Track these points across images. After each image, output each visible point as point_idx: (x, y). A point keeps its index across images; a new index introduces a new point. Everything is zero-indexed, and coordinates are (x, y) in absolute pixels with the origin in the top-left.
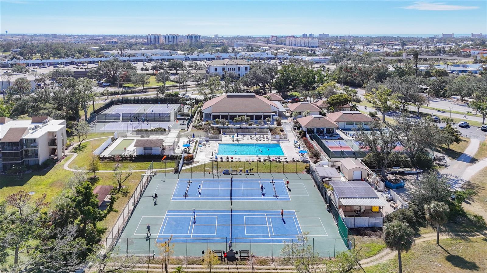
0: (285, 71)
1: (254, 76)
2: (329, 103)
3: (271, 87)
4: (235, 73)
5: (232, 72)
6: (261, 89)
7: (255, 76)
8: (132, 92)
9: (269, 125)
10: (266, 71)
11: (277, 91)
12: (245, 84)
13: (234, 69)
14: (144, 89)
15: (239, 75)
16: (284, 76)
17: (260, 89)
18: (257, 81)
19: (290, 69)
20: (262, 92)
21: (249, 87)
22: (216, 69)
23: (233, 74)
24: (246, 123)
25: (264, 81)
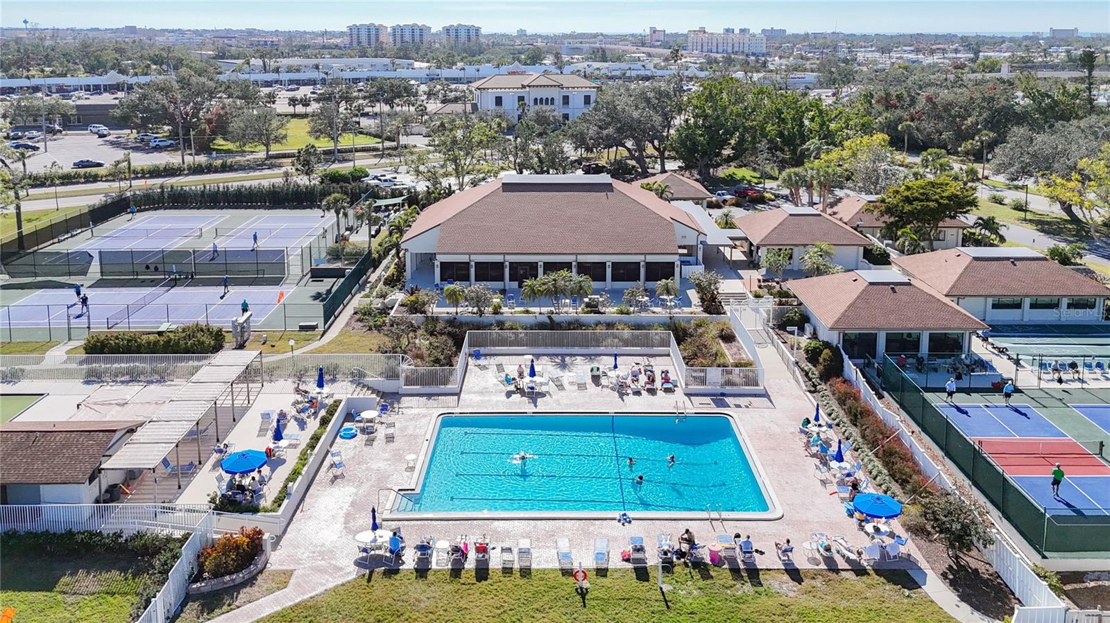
0: (711, 97)
1: (608, 116)
2: (889, 211)
3: (662, 154)
4: (557, 112)
5: (544, 107)
6: (632, 157)
7: (613, 115)
8: (225, 168)
9: (671, 308)
10: (648, 100)
11: (680, 163)
12: (580, 141)
13: (552, 99)
14: (269, 157)
15: (566, 117)
16: (706, 117)
17: (627, 158)
18: (619, 130)
19: (724, 95)
20: (633, 167)
21: (592, 151)
22: (499, 101)
23: (548, 114)
24: (574, 301)
25: (641, 132)
